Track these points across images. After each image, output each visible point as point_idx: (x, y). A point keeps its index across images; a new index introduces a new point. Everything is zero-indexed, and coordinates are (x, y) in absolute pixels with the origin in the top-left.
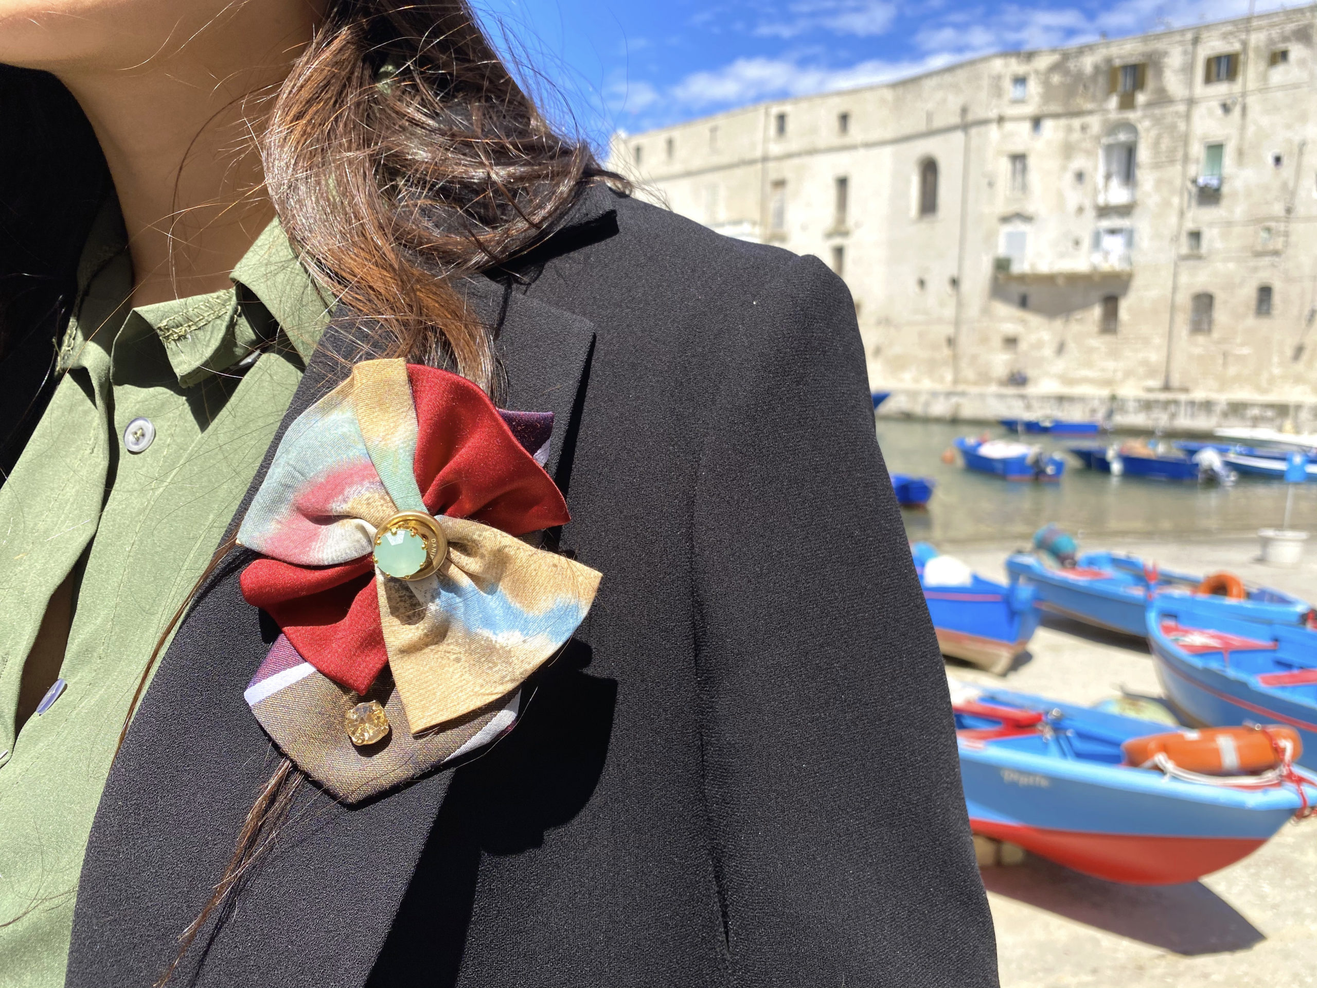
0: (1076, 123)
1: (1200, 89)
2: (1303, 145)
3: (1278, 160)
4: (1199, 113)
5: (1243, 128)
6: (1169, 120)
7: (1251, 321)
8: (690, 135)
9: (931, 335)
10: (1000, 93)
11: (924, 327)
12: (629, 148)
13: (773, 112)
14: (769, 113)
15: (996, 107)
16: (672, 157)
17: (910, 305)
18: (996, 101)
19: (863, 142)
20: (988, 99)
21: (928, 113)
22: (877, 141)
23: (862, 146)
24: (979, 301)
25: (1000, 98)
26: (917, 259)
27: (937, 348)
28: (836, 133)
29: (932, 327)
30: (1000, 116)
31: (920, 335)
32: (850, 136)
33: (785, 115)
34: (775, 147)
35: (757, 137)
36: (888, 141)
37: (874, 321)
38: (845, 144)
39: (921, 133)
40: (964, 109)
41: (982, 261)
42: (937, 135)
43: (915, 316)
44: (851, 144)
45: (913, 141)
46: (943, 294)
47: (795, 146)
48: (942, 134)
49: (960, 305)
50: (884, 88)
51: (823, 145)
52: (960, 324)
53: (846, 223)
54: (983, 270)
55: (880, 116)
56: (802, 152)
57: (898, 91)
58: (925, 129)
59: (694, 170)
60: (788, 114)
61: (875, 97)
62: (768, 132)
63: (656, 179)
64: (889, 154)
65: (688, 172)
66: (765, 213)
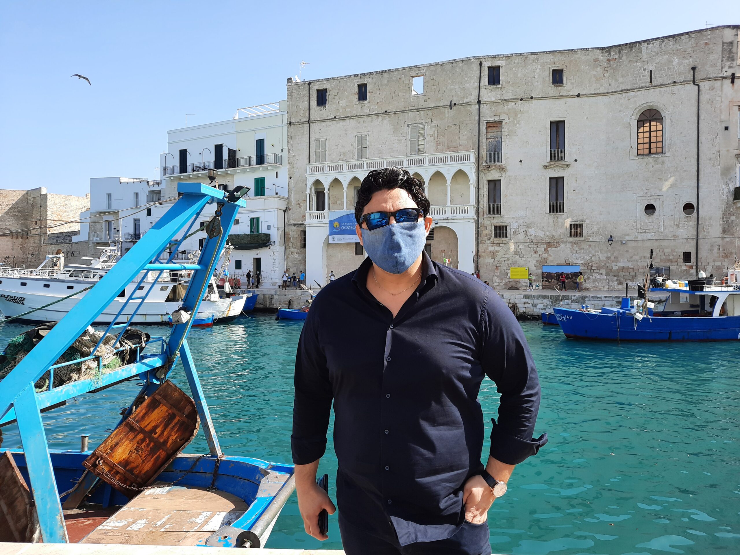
8: (388, 81)
9: (665, 251)
10: (733, 56)
11: (657, 244)
12: (311, 91)
13: (487, 64)
14: (483, 65)
15: (730, 67)
16: (366, 99)
17: (639, 226)
18: (729, 63)
19: (579, 94)
20: (722, 61)
21: (651, 71)
22: (593, 93)
23: (578, 96)
24: (721, 222)
25: (733, 60)
26: (644, 188)
27: (674, 260)
28: (552, 85)
29: (665, 243)
30: (733, 74)
31: (652, 250)
32: (565, 88)
33: (499, 67)
34: (489, 94)
35: (471, 85)
36: (604, 93)
37: (597, 239)
38: (561, 94)
39: (643, 88)
40: (694, 69)
41: (723, 189)
42: (662, 89)
43: (645, 235)
44: (567, 94)
45: (633, 94)
46: (677, 216)
47: (511, 94)
48: (668, 89)
49: (700, 226)
50: (598, 51)
51: (539, 95)
52: (700, 241)
53: (563, 158)
54: (724, 196)
55: (595, 73)
56: (518, 99)
57: (613, 53)
58: (648, 84)
59: (394, 111)
60: (502, 67)
61: (589, 57)
62: (482, 80)
63: (345, 117)
64: (604, 104)
65: (386, 112)
66: (481, 148)
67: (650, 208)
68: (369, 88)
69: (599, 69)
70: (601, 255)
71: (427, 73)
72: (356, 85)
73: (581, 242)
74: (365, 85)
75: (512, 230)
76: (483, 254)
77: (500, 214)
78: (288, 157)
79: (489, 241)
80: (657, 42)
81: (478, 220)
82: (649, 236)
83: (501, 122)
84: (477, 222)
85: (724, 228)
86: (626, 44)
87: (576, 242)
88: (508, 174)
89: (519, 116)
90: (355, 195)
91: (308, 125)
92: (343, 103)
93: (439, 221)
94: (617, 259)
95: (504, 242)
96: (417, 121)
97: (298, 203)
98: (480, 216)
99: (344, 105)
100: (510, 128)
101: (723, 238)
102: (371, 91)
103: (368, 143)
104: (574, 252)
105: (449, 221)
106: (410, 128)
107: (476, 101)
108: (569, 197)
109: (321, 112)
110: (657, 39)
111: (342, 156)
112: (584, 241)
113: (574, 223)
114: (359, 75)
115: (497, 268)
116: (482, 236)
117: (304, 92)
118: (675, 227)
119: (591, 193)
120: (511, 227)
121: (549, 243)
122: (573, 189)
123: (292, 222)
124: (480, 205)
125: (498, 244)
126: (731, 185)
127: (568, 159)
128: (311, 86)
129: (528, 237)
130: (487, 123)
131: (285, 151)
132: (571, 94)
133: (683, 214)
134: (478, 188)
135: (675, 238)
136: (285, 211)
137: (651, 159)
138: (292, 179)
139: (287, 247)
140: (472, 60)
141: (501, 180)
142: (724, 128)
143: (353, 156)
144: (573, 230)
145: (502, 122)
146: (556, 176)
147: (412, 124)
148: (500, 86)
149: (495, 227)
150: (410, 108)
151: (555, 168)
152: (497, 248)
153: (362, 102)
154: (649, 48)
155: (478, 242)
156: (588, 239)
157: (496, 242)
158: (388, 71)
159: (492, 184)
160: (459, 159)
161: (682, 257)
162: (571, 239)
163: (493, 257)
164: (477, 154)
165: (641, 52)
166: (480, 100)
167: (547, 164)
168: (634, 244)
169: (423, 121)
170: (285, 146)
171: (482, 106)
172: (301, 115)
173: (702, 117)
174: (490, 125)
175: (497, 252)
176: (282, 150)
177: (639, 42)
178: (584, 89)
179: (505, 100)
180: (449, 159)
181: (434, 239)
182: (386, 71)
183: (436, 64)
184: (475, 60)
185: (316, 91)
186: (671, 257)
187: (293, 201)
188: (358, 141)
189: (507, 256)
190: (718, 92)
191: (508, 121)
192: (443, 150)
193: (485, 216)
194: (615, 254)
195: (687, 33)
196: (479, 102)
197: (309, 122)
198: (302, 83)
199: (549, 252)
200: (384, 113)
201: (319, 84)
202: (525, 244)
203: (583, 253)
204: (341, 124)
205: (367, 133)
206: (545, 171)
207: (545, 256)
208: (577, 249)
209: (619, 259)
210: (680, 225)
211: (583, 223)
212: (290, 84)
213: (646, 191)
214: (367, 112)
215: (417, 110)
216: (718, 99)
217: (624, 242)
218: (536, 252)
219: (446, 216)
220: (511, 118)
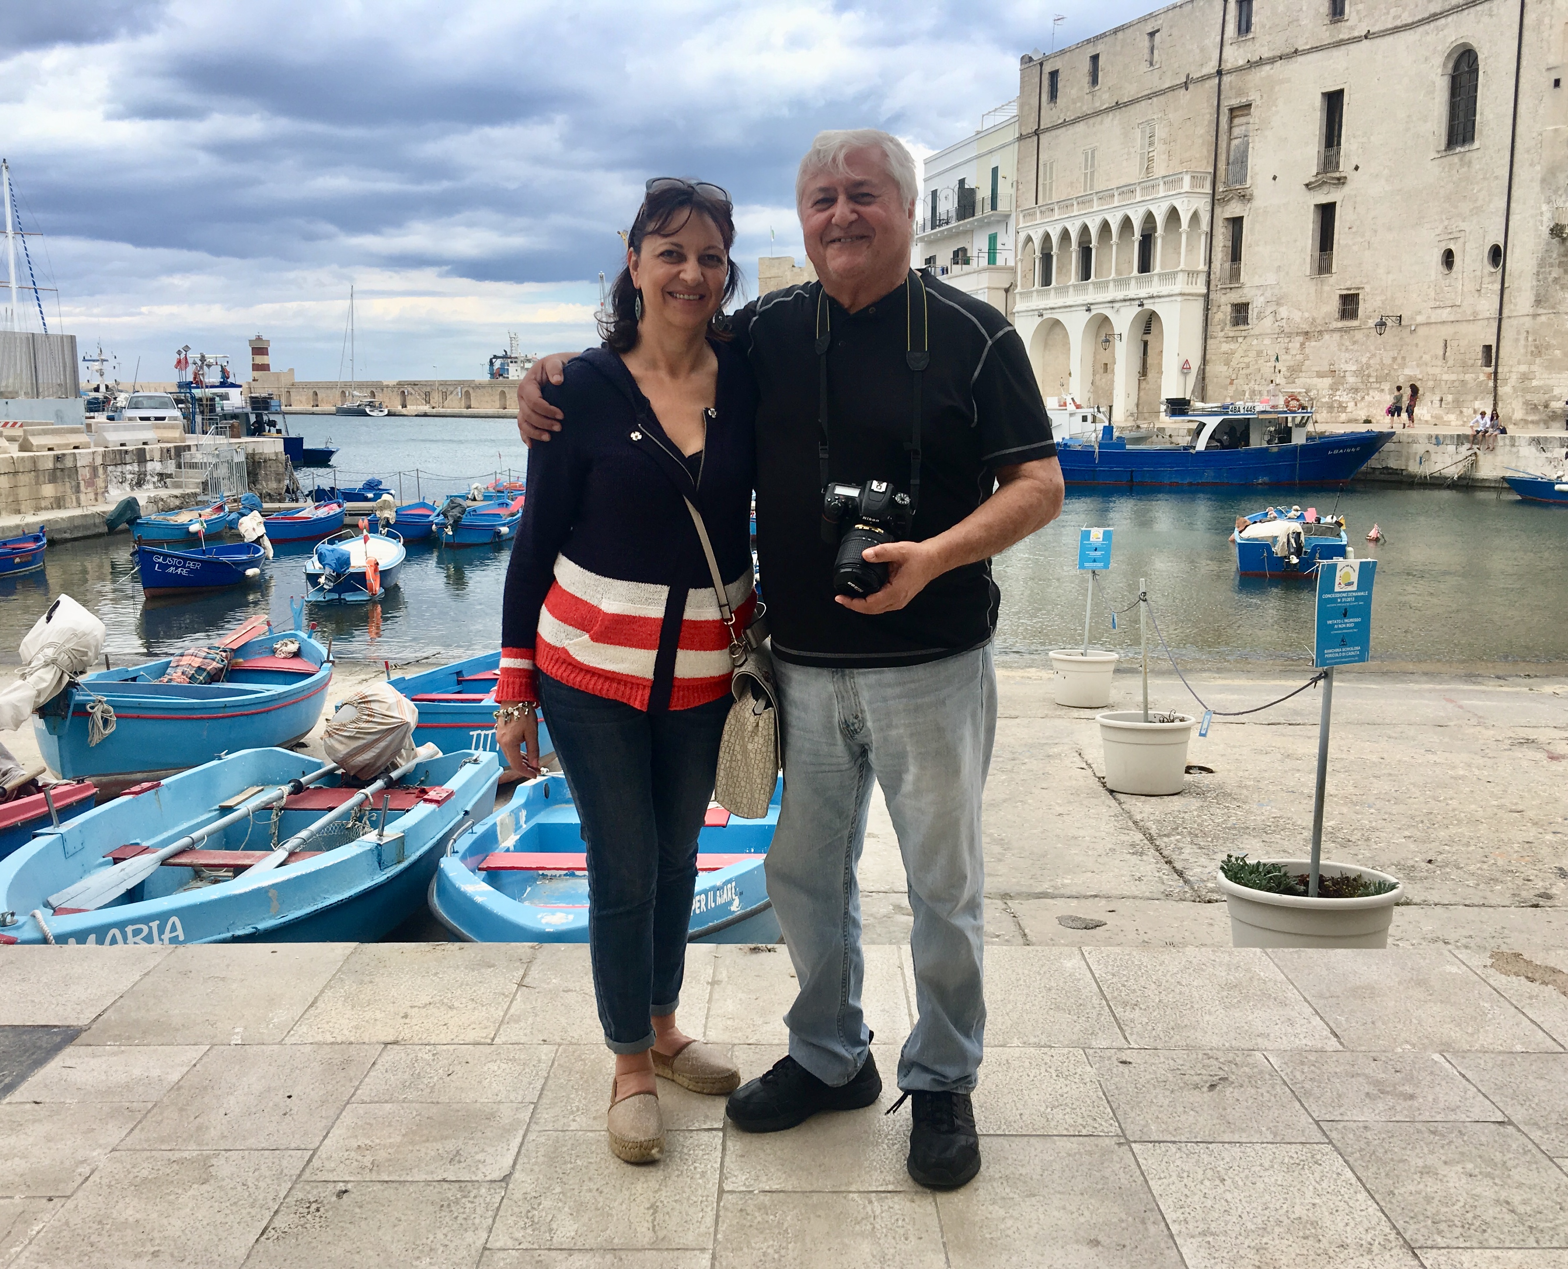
9: (1462, 343)
11: (1452, 330)
12: (1043, 74)
14: (1228, 1)
16: (1097, 82)
17: (1433, 294)
19: (1368, 32)
22: (1391, 26)
23: (1366, 37)
24: (1535, 283)
26: (1443, 218)
27: (1470, 363)
28: (1328, 21)
29: (1462, 329)
31: (1446, 342)
32: (1348, 23)
34: (1236, 53)
35: (1211, 39)
36: (1408, 25)
38: (1341, 36)
39: (1455, 8)
41: (1542, 213)
42: (1479, 8)
43: (1439, 311)
44: (1349, 37)
45: (1443, 21)
46: (1478, 273)
47: (1267, 49)
48: (1486, 6)
49: (1506, 292)
52: (1505, 323)
53: (1336, 167)
54: (1542, 229)
56: (1276, 58)
59: (1125, 101)
62: (1226, 28)
63: (1076, 119)
64: (1408, 48)
65: (1117, 103)
66: (1219, 159)
67: (1448, 258)
68: (1102, 61)
70: (1385, 354)
71: (1164, 25)
72: (1089, 58)
73: (1355, 329)
74: (1099, 57)
75: (1256, 311)
76: (1213, 359)
77: (1239, 282)
78: (1017, 197)
79: (1222, 334)
81: (1208, 296)
82: (1445, 314)
83: (1249, 106)
84: (1205, 300)
85: (1538, 295)
87: (1347, 330)
88: (1257, 203)
89: (1277, 88)
91: (1037, 138)
92: (1073, 93)
93: (1144, 301)
94: (1403, 363)
95: (1243, 333)
96: (1149, 118)
98: (1213, 287)
99: (1075, 96)
100: (1262, 115)
101: (1535, 316)
102: (1104, 66)
103: (1096, 163)
104: (1343, 349)
105: (1157, 300)
106: (1140, 132)
107: (1216, 70)
108: (1340, 242)
109: (1051, 112)
111: (1069, 190)
112: (1358, 328)
113: (1345, 292)
114: (1093, 39)
115: (1231, 383)
116: (1213, 324)
117: (1036, 80)
118: (1476, 295)
119: (1375, 232)
120: (1254, 305)
121: (1307, 333)
122: (1348, 225)
124: (1213, 268)
125: (1234, 339)
127: (1345, 167)
128: (1043, 65)
129: (1277, 324)
130: (1229, 110)
131: (1015, 186)
132: (1356, 34)
133: (1487, 269)
134: (1211, 235)
135: (1475, 316)
136: (1007, 291)
137: (1457, 155)
141: (1243, 217)
142: (1553, 83)
143: (1080, 187)
144: (1345, 306)
145: (1251, 104)
146: (1324, 202)
147: (1143, 123)
148: (1250, 36)
149: (1232, 305)
150: (1143, 94)
151: (1323, 188)
152: (1233, 346)
153: (1092, 87)
155: (1207, 335)
156: (1365, 323)
157: (1231, 334)
158: (1123, 28)
159: (1237, 226)
161: (1482, 355)
162: (1340, 324)
163: (1228, 362)
164: (1212, 170)
166: (1221, 67)
167: (1313, 180)
168: (1424, 331)
169: (1155, 116)
170: (1015, 176)
171: (1224, 79)
172: (1031, 120)
173: (1524, 63)
174: (1234, 113)
175: (1233, 352)
176: (1012, 185)
178: (1377, 21)
179: (1257, 62)
181: (1152, 331)
182: (1120, 28)
183: (1175, 7)
185: (1049, 75)
186: (1467, 357)
188: (1086, 160)
189: (1246, 360)
191: (1258, 103)
192: (1174, 167)
193: (1219, 287)
194: (1402, 352)
196: (1220, 72)
197: (1038, 132)
198: (1035, 62)
199: (1307, 351)
200: (1115, 106)
201: (1054, 62)
202: (1273, 336)
203: (1357, 351)
204: (1071, 131)
205: (1096, 145)
206: (1307, 193)
207: (1300, 358)
208: (1347, 343)
209: (1406, 361)
210: (1483, 291)
211: (1361, 291)
212: (1024, 66)
213: (1446, 223)
214: (1097, 107)
215: (1149, 97)
216: (1548, 19)
217: (1415, 328)
218: (1287, 351)
219: (1151, 292)
220: (1265, 96)
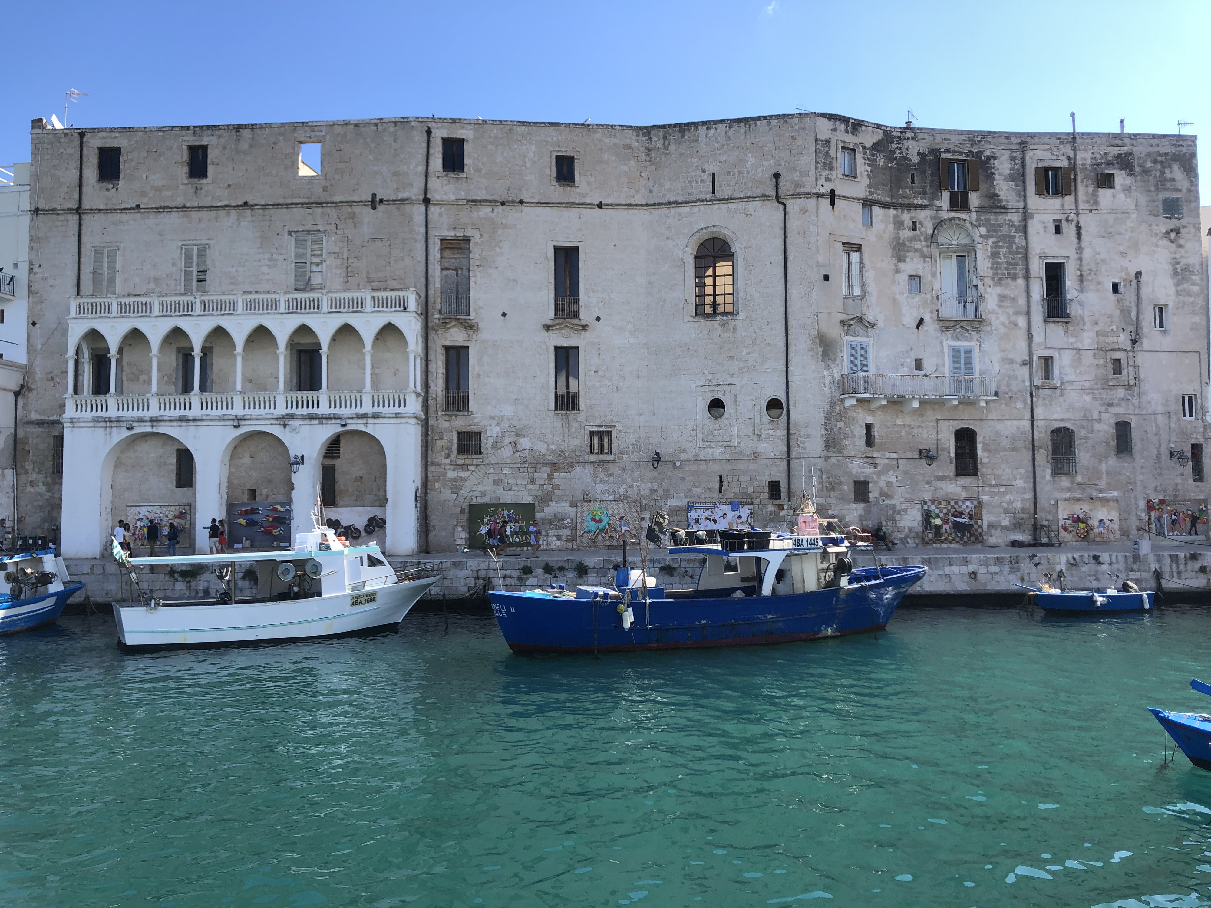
0: (906, 217)
1: (1034, 201)
2: (1138, 274)
3: (1115, 288)
4: (1034, 226)
5: (1080, 250)
6: (1005, 230)
7: (1112, 461)
8: (251, 146)
9: (742, 478)
10: (831, 163)
11: (728, 467)
12: (84, 149)
13: (439, 133)
14: (433, 135)
15: (828, 179)
16: (205, 176)
17: (700, 436)
18: (827, 172)
19: (601, 202)
20: (816, 168)
21: (713, 174)
22: (624, 203)
24: (823, 432)
25: (831, 169)
26: (706, 372)
27: (755, 495)
28: (554, 182)
29: (741, 466)
30: (833, 191)
31: (721, 477)
32: (577, 190)
33: (461, 141)
34: (445, 188)
35: (411, 167)
36: (642, 205)
37: (635, 457)
38: (571, 200)
39: (702, 201)
40: (777, 176)
41: (824, 377)
42: (731, 206)
43: (710, 451)
44: (581, 202)
45: (685, 210)
46: (757, 421)
47: (484, 192)
48: (740, 206)
49: (792, 437)
50: (631, 132)
51: (533, 197)
52: (793, 463)
53: (577, 315)
54: (827, 389)
55: (626, 168)
56: (496, 202)
57: (654, 139)
58: (709, 196)
59: (263, 203)
60: (467, 141)
61: (616, 141)
62: (431, 161)
63: (161, 208)
64: (643, 224)
65: (246, 203)
66: (431, 287)
67: (716, 405)
68: (212, 155)
69: (633, 163)
70: (642, 486)
71: (328, 138)
72: (185, 147)
73: (609, 462)
74: (205, 148)
75: (491, 441)
76: (437, 485)
77: (468, 411)
78: (30, 281)
79: (447, 461)
80: (722, 127)
81: (427, 420)
82: (718, 453)
83: (467, 240)
84: (424, 423)
85: (827, 441)
86: (675, 125)
87: (601, 464)
88: (481, 336)
89: (500, 232)
90: (177, 365)
91: (76, 217)
92: (157, 179)
93: (349, 421)
94: (667, 495)
95: (475, 462)
96: (309, 227)
97: (50, 376)
98: (431, 412)
99: (160, 183)
100: (484, 253)
101: (826, 458)
102: (216, 161)
103: (209, 263)
104: (598, 480)
105: (371, 421)
106: (293, 239)
107: (421, 197)
108: (587, 383)
109: (107, 193)
110: (722, 121)
111: (152, 285)
112: (614, 462)
113: (596, 429)
114: (192, 128)
115: (462, 512)
116: (434, 449)
117: (70, 151)
118: (755, 438)
119: (624, 377)
120: (489, 435)
121: (555, 464)
122: (593, 368)
123: (34, 416)
124: (431, 392)
125: (464, 467)
126: (835, 371)
127: (585, 316)
128: (85, 139)
129: (519, 454)
130: (441, 240)
131: (24, 268)
132: (588, 201)
133: (766, 418)
134: (427, 361)
135: (756, 456)
136: (17, 394)
137: (715, 323)
138: (38, 326)
139: (21, 471)
140: (413, 124)
141: (468, 347)
142: (823, 277)
143: (176, 286)
144: (596, 440)
145: (469, 240)
146: (565, 345)
147: (298, 231)
148: (464, 175)
149: (458, 433)
150: (295, 201)
151: (563, 331)
152: (462, 474)
153: (195, 181)
154: (709, 135)
155: (427, 462)
156: (620, 457)
157: (461, 462)
158: (252, 127)
159: (453, 353)
160: (387, 303)
161: (767, 489)
162: (592, 458)
163: (456, 490)
164: (423, 295)
165: (697, 141)
166: (428, 196)
167: (550, 323)
168: (692, 467)
169: (320, 228)
170: (24, 256)
171: (432, 209)
172: (62, 195)
173: (790, 258)
174: (447, 244)
175: (463, 480)
176: (16, 266)
177: (694, 124)
178: (609, 195)
179: (473, 201)
180: (369, 303)
181: (341, 455)
182: (246, 126)
183: (346, 124)
184: (417, 124)
185: (96, 151)
186: (751, 490)
187: (39, 374)
188: (189, 257)
189: (480, 488)
190: (813, 218)
191: (479, 241)
192: (358, 285)
193: (440, 414)
194: (664, 484)
195: (765, 118)
196: (426, 201)
197: (79, 211)
198: (66, 133)
199: (556, 481)
200: (241, 206)
201: (104, 138)
202: (514, 466)
203: (613, 482)
204: (152, 220)
205: (207, 242)
206: (545, 333)
207: (548, 487)
208: (602, 475)
209: (671, 493)
210: (763, 435)
211: (612, 429)
212: (39, 131)
213: (710, 377)
214: (207, 202)
215: (308, 205)
216: (813, 228)
217: (678, 464)
218: (532, 481)
219: (362, 411)
220: (486, 236)
